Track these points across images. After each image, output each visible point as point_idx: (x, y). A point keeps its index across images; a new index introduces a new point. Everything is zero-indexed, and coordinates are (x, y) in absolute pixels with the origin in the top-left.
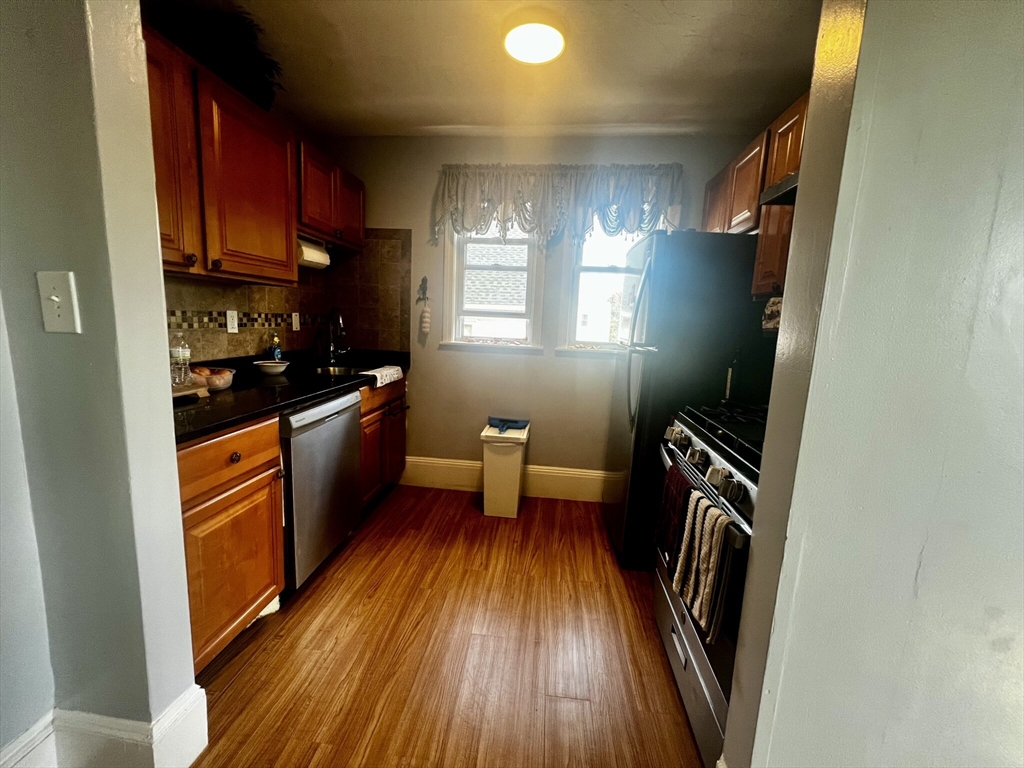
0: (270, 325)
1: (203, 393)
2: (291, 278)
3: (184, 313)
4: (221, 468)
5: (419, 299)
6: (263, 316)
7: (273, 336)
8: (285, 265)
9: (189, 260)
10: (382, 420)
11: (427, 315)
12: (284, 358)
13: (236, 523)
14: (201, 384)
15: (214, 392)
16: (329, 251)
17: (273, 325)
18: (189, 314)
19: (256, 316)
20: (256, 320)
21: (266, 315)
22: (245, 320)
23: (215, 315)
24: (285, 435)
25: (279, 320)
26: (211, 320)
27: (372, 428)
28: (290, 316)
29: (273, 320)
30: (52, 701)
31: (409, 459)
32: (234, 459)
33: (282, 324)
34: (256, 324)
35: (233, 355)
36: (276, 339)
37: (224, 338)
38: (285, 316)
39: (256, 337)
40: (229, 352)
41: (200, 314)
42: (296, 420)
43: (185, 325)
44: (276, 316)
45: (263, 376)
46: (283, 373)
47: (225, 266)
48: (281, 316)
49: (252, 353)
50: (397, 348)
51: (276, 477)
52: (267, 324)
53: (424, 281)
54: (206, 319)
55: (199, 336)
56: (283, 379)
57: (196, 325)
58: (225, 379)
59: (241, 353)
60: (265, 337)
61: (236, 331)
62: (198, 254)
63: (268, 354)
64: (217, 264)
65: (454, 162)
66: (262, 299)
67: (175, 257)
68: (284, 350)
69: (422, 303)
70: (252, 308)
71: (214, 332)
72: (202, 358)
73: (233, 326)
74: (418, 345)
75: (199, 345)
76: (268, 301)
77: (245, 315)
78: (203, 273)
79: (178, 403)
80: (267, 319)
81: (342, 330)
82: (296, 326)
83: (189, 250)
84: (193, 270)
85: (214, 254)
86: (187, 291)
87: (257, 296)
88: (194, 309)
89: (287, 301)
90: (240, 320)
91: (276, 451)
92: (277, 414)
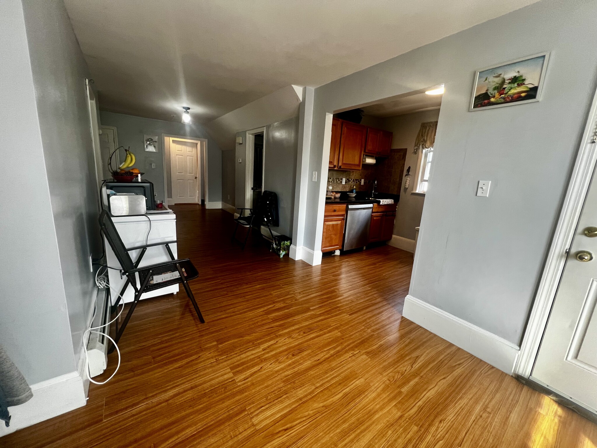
0: (354, 183)
1: (333, 197)
2: (359, 169)
3: (333, 178)
4: (332, 212)
5: (406, 175)
6: (352, 180)
7: (354, 186)
8: (359, 165)
9: (335, 166)
10: (382, 216)
11: (408, 181)
12: (355, 193)
13: (333, 225)
14: (332, 195)
15: (335, 198)
16: (376, 159)
17: (355, 183)
18: (334, 179)
19: (350, 180)
20: (350, 181)
21: (353, 180)
22: (347, 181)
23: (340, 179)
24: (347, 209)
25: (357, 181)
26: (339, 181)
27: (377, 218)
28: (361, 180)
29: (355, 181)
30: (302, 245)
31: (394, 236)
32: (335, 211)
33: (358, 183)
34: (350, 182)
35: (343, 191)
36: (355, 187)
37: (341, 186)
38: (359, 180)
39: (350, 186)
40: (342, 190)
41: (336, 179)
42: (350, 207)
43: (333, 182)
44: (356, 180)
45: (348, 196)
46: (354, 197)
47: (342, 167)
48: (358, 180)
49: (347, 191)
50: (396, 194)
51: (343, 219)
52: (353, 182)
53: (409, 168)
54: (338, 180)
55: (335, 184)
56: (354, 199)
57: (335, 182)
58: (338, 195)
59: (345, 190)
60: (352, 186)
61: (344, 184)
62: (337, 165)
63: (352, 191)
64: (340, 167)
65: (426, 121)
66: (353, 175)
67: (332, 166)
68: (357, 191)
69: (407, 176)
70: (349, 177)
71: (339, 184)
72: (335, 190)
73: (344, 183)
74: (404, 193)
75: (335, 187)
76: (355, 176)
77: (348, 179)
78: (337, 169)
79: (327, 198)
80: (353, 181)
81: (376, 185)
82: (362, 183)
83: (335, 164)
84: (335, 169)
85: (340, 164)
86: (335, 173)
87: (352, 174)
88: (335, 177)
89: (361, 175)
90: (346, 181)
91: (344, 213)
92: (346, 204)
